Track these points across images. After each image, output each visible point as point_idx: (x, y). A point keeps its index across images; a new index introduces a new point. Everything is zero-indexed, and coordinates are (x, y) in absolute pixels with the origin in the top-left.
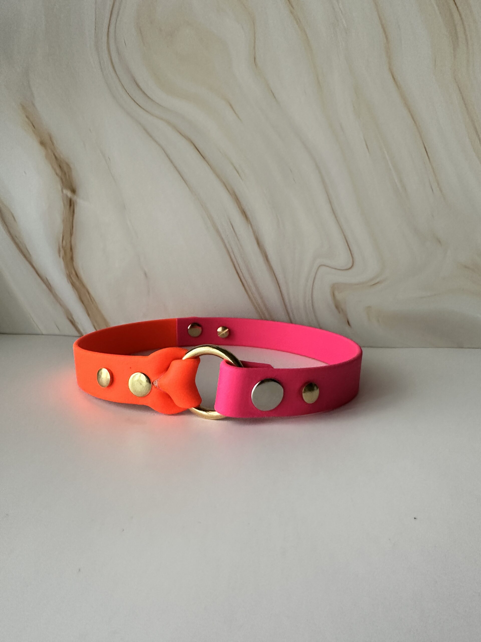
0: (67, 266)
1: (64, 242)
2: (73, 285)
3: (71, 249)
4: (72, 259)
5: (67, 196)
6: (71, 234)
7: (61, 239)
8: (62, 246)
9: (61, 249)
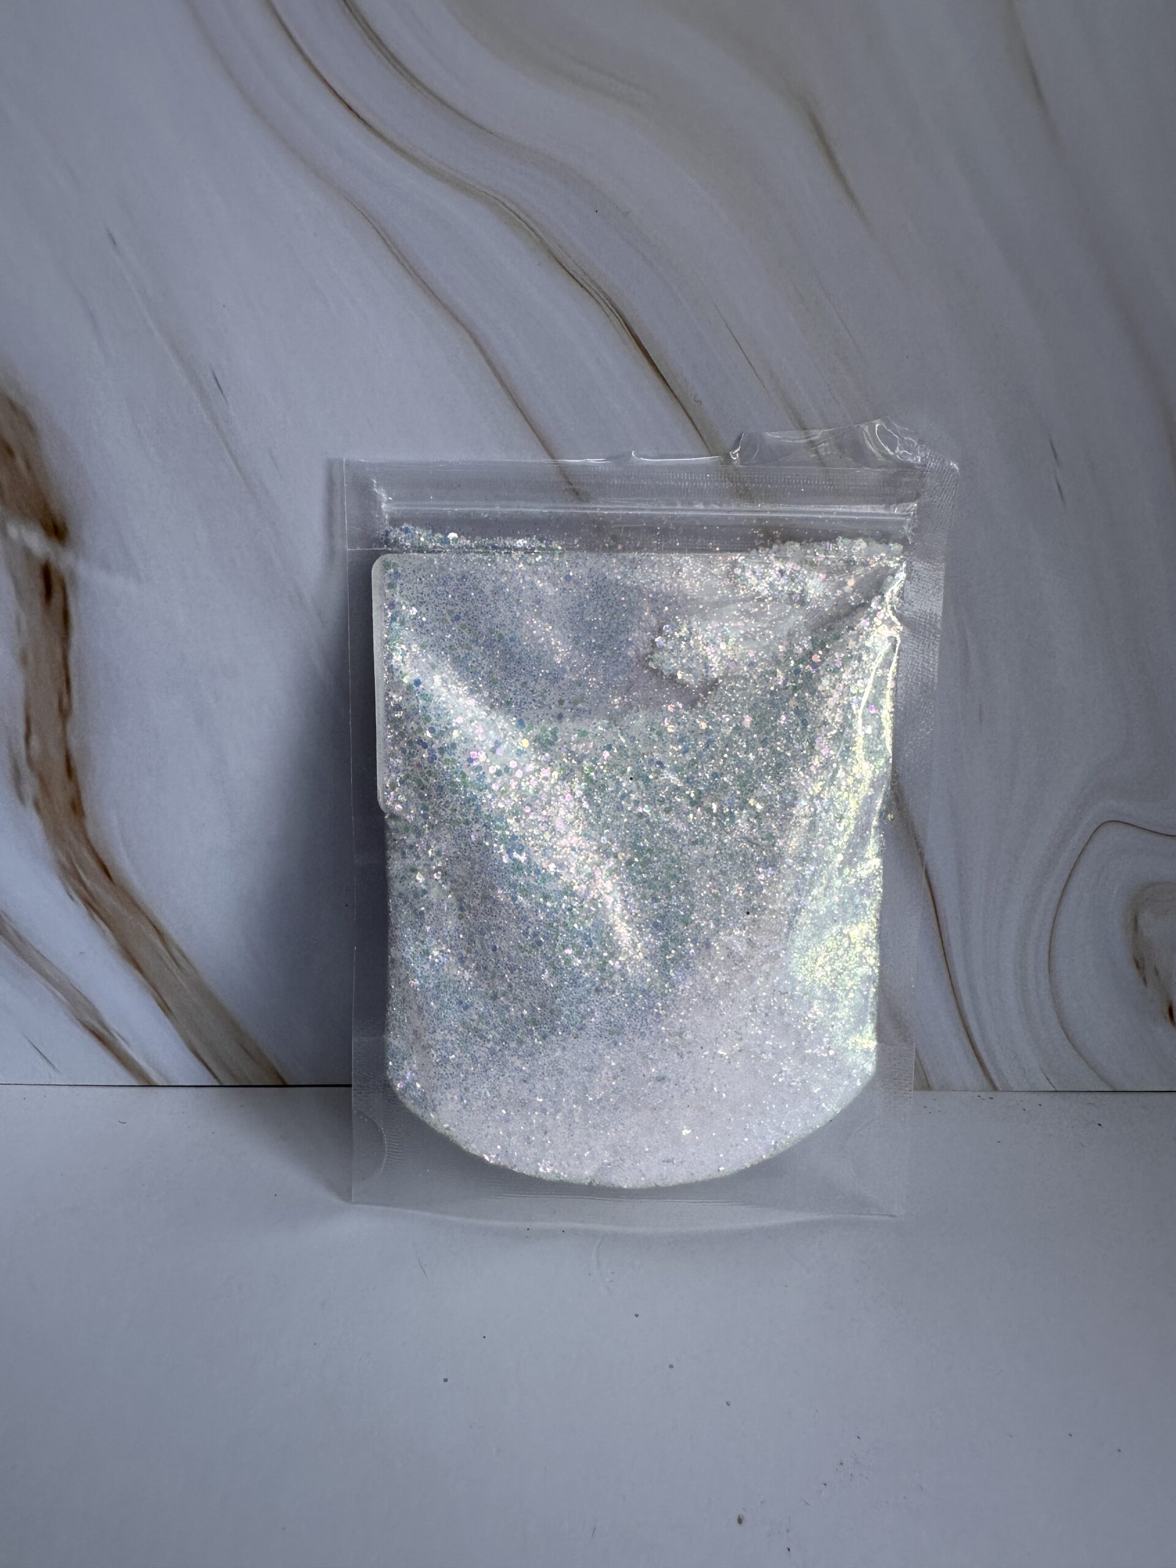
0: (55, 834)
1: (35, 741)
2: (91, 904)
3: (70, 771)
4: (76, 807)
5: (28, 553)
6: (64, 713)
7: (21, 729)
8: (29, 760)
9: (25, 770)
